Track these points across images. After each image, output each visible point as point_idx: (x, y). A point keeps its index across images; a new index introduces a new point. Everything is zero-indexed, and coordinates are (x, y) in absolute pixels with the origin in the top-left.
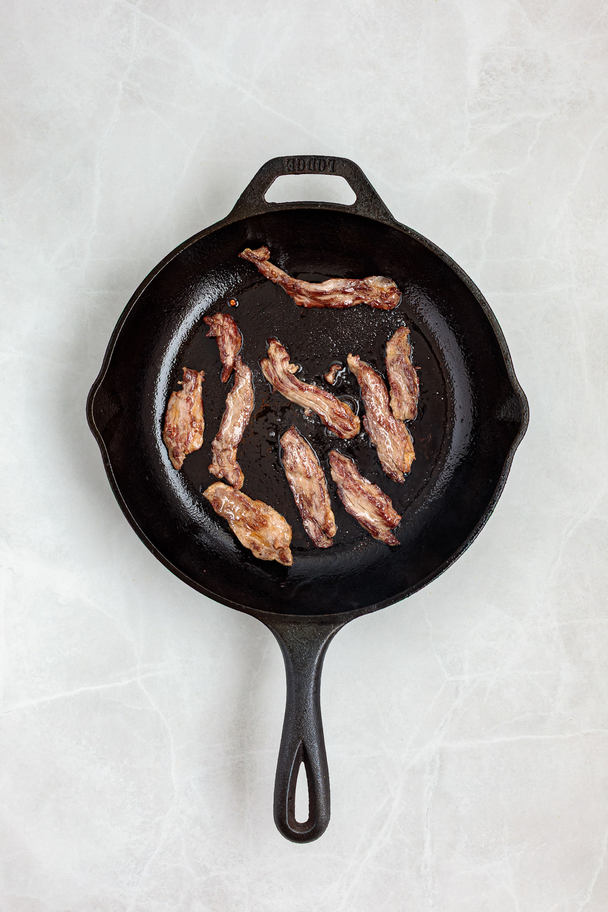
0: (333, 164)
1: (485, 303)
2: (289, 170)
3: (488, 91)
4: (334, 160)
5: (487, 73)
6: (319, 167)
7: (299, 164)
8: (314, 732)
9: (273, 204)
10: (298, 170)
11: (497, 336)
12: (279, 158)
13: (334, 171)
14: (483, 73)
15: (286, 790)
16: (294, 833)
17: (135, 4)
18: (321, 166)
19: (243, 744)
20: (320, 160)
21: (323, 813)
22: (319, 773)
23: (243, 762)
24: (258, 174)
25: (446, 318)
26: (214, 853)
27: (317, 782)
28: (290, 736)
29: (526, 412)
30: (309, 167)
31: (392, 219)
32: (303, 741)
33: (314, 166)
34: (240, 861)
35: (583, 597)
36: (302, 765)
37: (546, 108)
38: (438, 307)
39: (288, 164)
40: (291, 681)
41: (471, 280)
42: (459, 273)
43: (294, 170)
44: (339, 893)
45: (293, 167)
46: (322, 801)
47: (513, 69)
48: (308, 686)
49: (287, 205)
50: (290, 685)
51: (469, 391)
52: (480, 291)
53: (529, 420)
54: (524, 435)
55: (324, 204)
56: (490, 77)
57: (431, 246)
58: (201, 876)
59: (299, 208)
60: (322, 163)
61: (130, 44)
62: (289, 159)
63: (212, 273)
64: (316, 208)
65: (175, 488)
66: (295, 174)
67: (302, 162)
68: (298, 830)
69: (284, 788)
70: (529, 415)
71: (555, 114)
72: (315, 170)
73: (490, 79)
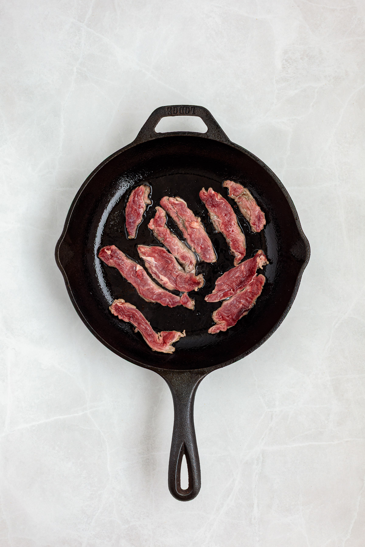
0: (194, 110)
1: (283, 188)
2: (169, 114)
3: (287, 71)
4: (194, 107)
5: (286, 61)
6: (186, 112)
7: (174, 110)
8: (190, 437)
9: (160, 133)
10: (174, 114)
11: (291, 206)
12: (162, 107)
13: (194, 114)
14: (284, 61)
15: (175, 471)
16: (181, 495)
17: (83, 23)
18: (187, 111)
19: (149, 448)
20: (186, 108)
21: (197, 484)
22: (194, 461)
23: (148, 459)
24: (150, 116)
25: (261, 197)
26: (132, 512)
27: (193, 466)
28: (177, 440)
29: (308, 250)
30: (180, 112)
31: (229, 140)
32: (184, 442)
33: (183, 111)
34: (147, 516)
35: (344, 363)
36: (184, 457)
37: (320, 81)
38: (256, 191)
39: (168, 110)
40: (177, 408)
41: (275, 174)
42: (268, 171)
43: (171, 114)
44: (205, 534)
45: (171, 112)
46: (196, 477)
47: (301, 58)
48: (187, 411)
49: (168, 134)
50: (176, 410)
51: (275, 239)
52: (280, 181)
53: (310, 255)
54: (308, 263)
55: (189, 133)
56: (288, 63)
57: (251, 155)
58: (125, 525)
59: (175, 135)
60: (188, 109)
61: (80, 46)
62: (168, 107)
63: (125, 174)
64: (184, 135)
65: (107, 299)
66: (172, 116)
67: (176, 109)
68: (182, 494)
69: (174, 469)
70: (310, 251)
71: (326, 84)
72: (183, 113)
73: (288, 64)
